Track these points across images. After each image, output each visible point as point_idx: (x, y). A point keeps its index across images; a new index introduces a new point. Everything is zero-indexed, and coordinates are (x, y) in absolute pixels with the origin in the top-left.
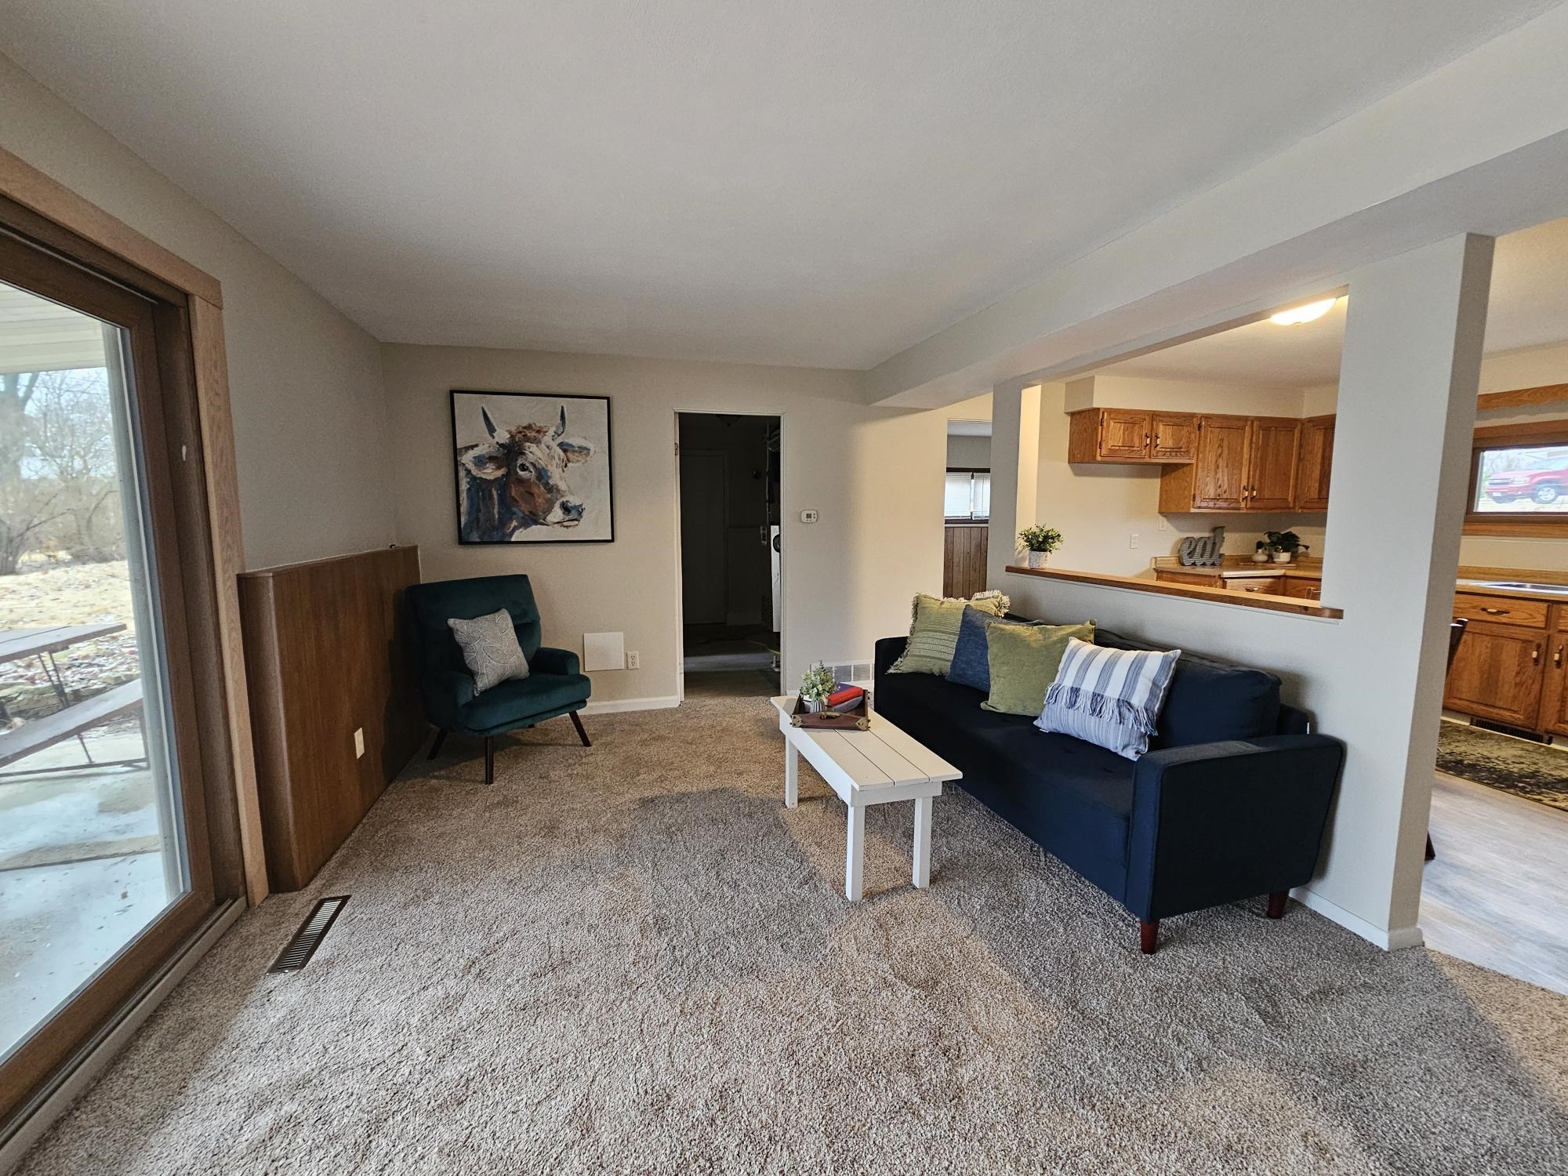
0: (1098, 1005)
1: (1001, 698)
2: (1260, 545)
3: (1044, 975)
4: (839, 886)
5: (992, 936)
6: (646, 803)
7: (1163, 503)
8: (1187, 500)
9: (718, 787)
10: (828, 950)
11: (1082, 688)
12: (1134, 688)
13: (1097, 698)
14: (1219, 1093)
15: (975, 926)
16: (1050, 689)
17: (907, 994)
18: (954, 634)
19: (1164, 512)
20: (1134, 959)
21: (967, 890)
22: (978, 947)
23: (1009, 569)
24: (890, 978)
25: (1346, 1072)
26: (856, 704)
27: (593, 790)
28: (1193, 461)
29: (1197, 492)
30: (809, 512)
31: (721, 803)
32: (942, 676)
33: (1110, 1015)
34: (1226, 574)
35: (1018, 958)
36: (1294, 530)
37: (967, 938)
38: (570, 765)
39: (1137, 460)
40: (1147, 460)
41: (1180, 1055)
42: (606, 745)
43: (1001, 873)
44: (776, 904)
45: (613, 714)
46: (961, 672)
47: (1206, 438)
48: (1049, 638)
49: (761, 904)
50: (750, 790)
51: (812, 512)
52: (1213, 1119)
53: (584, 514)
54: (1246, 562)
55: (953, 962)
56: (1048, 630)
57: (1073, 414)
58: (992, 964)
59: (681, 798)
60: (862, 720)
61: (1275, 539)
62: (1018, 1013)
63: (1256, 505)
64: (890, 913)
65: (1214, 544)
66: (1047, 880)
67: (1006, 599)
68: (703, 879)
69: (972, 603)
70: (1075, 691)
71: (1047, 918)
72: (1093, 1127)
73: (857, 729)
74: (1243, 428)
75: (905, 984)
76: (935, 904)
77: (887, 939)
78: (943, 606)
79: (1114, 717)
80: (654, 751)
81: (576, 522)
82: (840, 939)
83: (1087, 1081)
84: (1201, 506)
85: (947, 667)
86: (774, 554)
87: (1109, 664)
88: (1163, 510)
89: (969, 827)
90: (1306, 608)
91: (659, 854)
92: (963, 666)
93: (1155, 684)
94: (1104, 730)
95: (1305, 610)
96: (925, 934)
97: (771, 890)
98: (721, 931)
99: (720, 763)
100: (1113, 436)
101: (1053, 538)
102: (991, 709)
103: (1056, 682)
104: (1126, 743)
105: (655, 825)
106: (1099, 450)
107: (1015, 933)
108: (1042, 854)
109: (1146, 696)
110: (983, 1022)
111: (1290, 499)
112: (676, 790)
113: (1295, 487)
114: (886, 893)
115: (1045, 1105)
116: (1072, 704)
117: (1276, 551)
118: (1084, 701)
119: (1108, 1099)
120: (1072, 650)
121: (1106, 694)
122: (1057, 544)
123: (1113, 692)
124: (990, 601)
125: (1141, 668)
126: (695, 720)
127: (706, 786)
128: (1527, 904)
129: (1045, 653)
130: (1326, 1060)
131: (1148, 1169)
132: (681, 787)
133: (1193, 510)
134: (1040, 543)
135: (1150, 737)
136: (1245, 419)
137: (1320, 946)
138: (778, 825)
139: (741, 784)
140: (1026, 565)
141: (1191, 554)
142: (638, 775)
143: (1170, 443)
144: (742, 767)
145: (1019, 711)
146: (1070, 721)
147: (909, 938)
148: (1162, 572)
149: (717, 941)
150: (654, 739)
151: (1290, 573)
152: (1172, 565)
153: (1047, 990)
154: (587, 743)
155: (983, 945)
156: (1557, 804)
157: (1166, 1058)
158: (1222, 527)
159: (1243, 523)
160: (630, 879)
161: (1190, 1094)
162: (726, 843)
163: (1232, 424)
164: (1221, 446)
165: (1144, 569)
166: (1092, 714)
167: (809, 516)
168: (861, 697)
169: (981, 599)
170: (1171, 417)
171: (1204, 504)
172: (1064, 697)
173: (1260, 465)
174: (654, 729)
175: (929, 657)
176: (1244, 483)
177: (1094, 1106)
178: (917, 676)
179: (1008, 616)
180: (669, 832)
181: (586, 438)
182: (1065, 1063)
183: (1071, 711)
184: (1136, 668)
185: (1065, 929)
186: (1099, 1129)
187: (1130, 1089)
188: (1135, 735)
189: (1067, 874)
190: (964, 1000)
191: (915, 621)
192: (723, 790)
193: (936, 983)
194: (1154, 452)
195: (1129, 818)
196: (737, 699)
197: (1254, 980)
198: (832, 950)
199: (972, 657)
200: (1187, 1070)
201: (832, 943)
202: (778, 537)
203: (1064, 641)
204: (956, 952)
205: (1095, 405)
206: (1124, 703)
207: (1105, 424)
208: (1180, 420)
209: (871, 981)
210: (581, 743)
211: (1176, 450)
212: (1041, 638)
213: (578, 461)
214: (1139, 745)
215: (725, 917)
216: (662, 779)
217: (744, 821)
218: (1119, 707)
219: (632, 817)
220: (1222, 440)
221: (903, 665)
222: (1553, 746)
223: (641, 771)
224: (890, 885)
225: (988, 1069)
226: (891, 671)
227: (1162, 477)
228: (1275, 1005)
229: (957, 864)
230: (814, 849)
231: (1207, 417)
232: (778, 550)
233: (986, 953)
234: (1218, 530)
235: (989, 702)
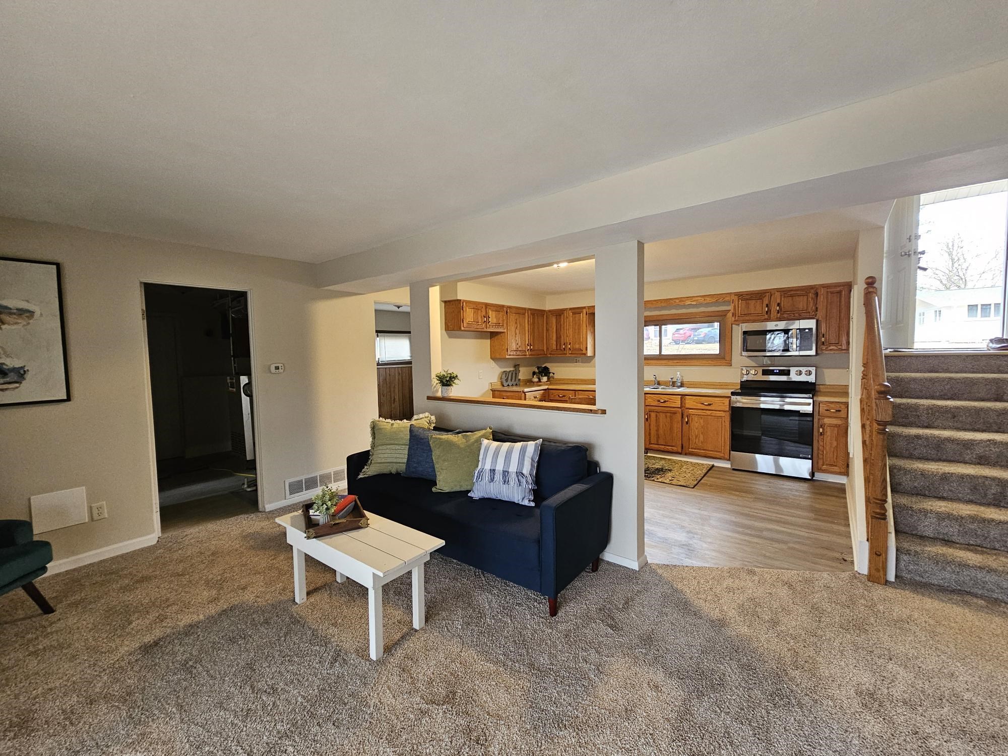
0: (544, 660)
1: (445, 482)
2: (534, 373)
3: (512, 655)
4: (363, 652)
5: (475, 643)
6: (147, 649)
7: (493, 353)
8: (504, 352)
9: (225, 607)
10: (372, 709)
11: (496, 469)
12: (523, 464)
13: (505, 473)
14: (611, 681)
15: (463, 641)
16: (477, 472)
17: (438, 713)
18: (406, 445)
19: (493, 358)
20: (549, 623)
21: (449, 618)
22: (470, 654)
23: (429, 398)
24: (424, 706)
25: (648, 640)
26: (351, 508)
27: (74, 657)
28: (505, 331)
29: (508, 347)
30: (277, 365)
31: (233, 621)
32: (398, 474)
33: (552, 664)
34: (526, 390)
35: (494, 651)
36: (547, 365)
37: (461, 652)
38: (30, 641)
39: (480, 330)
40: (485, 330)
41: (589, 670)
42: (76, 604)
43: (464, 598)
44: (316, 691)
45: (74, 570)
46: (414, 470)
47: (510, 317)
48: (469, 440)
49: (303, 697)
50: (259, 600)
51: (280, 365)
52: (615, 698)
53: (28, 376)
54: (529, 383)
55: (459, 674)
56: (467, 436)
57: (445, 302)
58: (482, 663)
59: (190, 629)
60: (363, 521)
61: (540, 370)
62: (507, 688)
63: (533, 353)
64: (407, 657)
65: (516, 374)
66: (490, 592)
67: (433, 418)
68: (238, 699)
69: (413, 422)
70: (493, 471)
71: (500, 617)
72: (569, 740)
73: (360, 528)
74: (524, 314)
75: (435, 706)
76: (433, 636)
77: (412, 678)
78: (394, 426)
79: (516, 483)
80: (140, 596)
81: (17, 385)
82: (378, 694)
83: (557, 712)
84: (511, 354)
85: (402, 468)
86: (245, 400)
87: (508, 453)
88: (493, 357)
89: (434, 573)
90: (591, 410)
91: (181, 695)
92: (415, 465)
93: (532, 460)
94: (511, 491)
95: (591, 411)
96: (434, 662)
97: (308, 680)
98: (273, 740)
99: (219, 584)
100: (469, 316)
101: (454, 378)
102: (440, 491)
103: (479, 467)
104: (523, 496)
105: (168, 667)
106: (462, 324)
107: (486, 635)
108: (482, 576)
109: (530, 467)
110: (492, 707)
111: (545, 350)
112: (181, 624)
113: (547, 344)
114: (397, 643)
115: (543, 742)
116: (492, 480)
117: (542, 376)
118: (498, 477)
119: (569, 716)
120: (486, 447)
121: (510, 470)
122: (456, 381)
123: (513, 469)
124: (423, 419)
125: (525, 452)
126: (180, 552)
127: (213, 610)
128: (668, 529)
129: (468, 450)
130: (640, 637)
131: (601, 748)
132: (186, 620)
133: (507, 357)
134: (447, 381)
135: (533, 490)
136: (525, 309)
137: (616, 578)
138: (295, 621)
139: (248, 597)
140: (439, 394)
141: (507, 380)
142: (130, 623)
143: (495, 321)
144: (243, 582)
145: (457, 489)
146: (492, 490)
147: (425, 670)
148: (495, 391)
149: (273, 750)
150: (137, 582)
151: (551, 387)
152: (499, 387)
153: (517, 665)
154: (47, 609)
155: (472, 652)
156: (659, 480)
157: (584, 675)
158: (519, 365)
159: (528, 363)
160: (155, 735)
161: (601, 691)
162: (252, 655)
163: (520, 311)
164: (516, 323)
165: (486, 390)
166: (504, 484)
167: (277, 368)
168: (354, 502)
169: (417, 419)
170: (494, 306)
171: (512, 353)
172: (487, 477)
173: (532, 332)
174: (135, 572)
175: (388, 463)
176: (527, 342)
177: (565, 726)
178: (381, 478)
179: (435, 429)
180: (186, 667)
181: (28, 301)
182: (542, 707)
183: (492, 483)
184: (523, 451)
185: (511, 620)
186: (573, 739)
187: (576, 704)
188: (527, 491)
189: (498, 582)
190: (475, 698)
191: (374, 438)
192: (232, 608)
193: (454, 693)
194: (488, 326)
195: (539, 541)
196: (218, 522)
197: (600, 609)
198: (375, 706)
199: (421, 459)
200: (595, 676)
201: (373, 701)
202: (249, 384)
203: (478, 442)
204: (458, 665)
205: (458, 298)
206: (520, 474)
207: (464, 309)
208: (499, 308)
209: (412, 716)
210: (40, 611)
211: (498, 325)
212: (465, 441)
213: (16, 323)
214: (529, 496)
215: (273, 724)
216: (161, 619)
217: (262, 629)
218: (518, 476)
219: (137, 668)
220: (516, 320)
221: (368, 471)
222: (648, 454)
223: (132, 618)
224: (399, 635)
225: (505, 738)
226: (361, 476)
227: (491, 339)
228: (613, 620)
229: (436, 602)
230: (332, 630)
231: (510, 307)
232: (250, 396)
233: (476, 657)
234: (516, 366)
235: (438, 487)
